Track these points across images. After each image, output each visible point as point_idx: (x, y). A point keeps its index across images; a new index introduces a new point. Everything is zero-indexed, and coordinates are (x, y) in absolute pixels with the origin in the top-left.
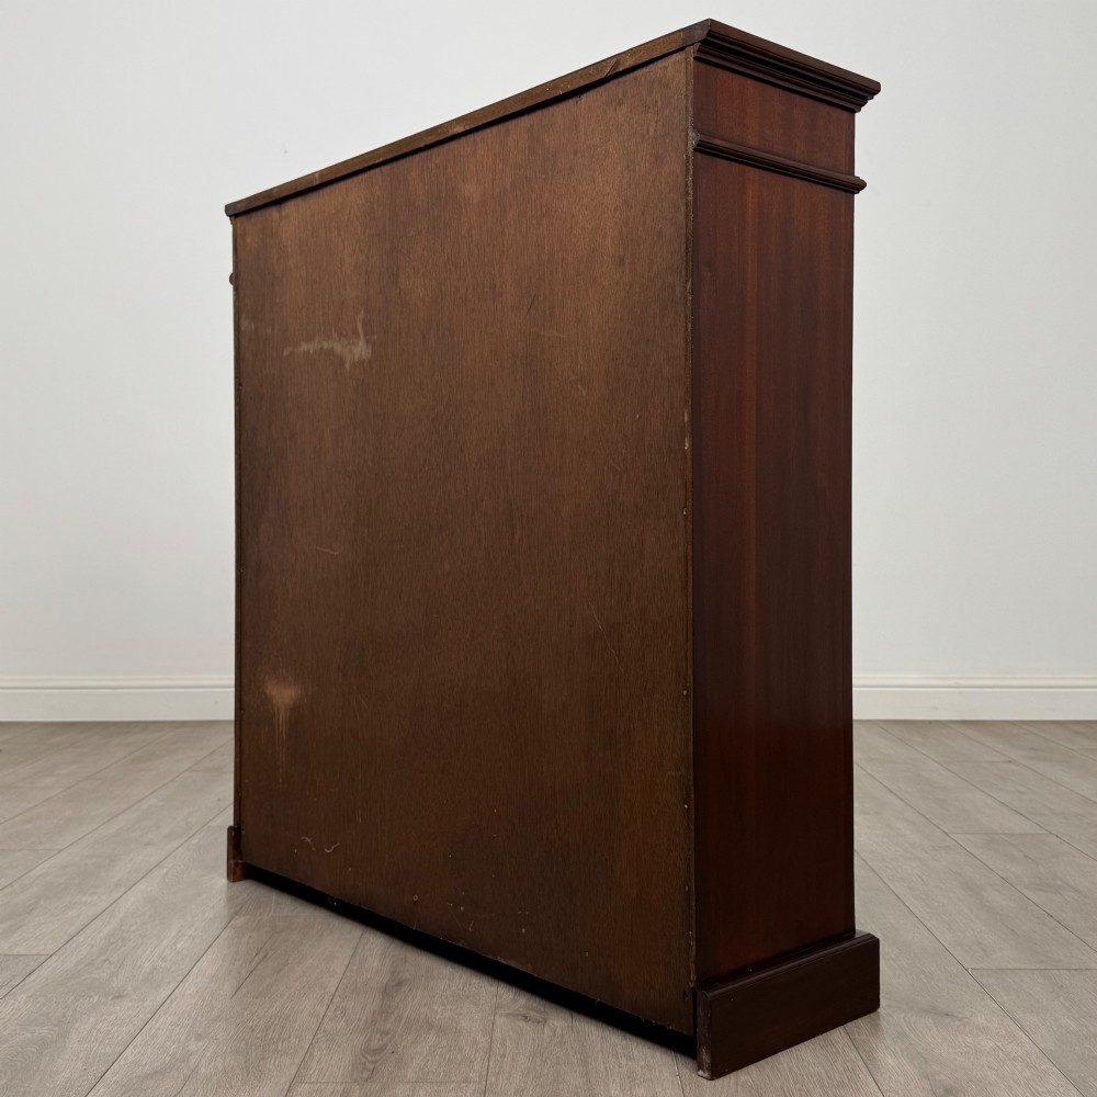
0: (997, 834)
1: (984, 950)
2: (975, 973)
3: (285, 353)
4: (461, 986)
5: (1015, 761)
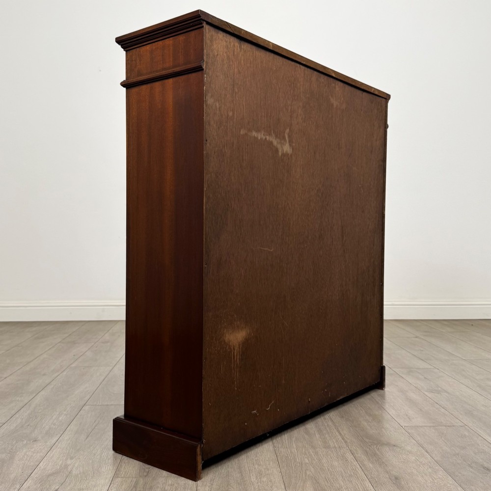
0: (412, 368)
1: (409, 418)
2: (405, 428)
5: (419, 337)
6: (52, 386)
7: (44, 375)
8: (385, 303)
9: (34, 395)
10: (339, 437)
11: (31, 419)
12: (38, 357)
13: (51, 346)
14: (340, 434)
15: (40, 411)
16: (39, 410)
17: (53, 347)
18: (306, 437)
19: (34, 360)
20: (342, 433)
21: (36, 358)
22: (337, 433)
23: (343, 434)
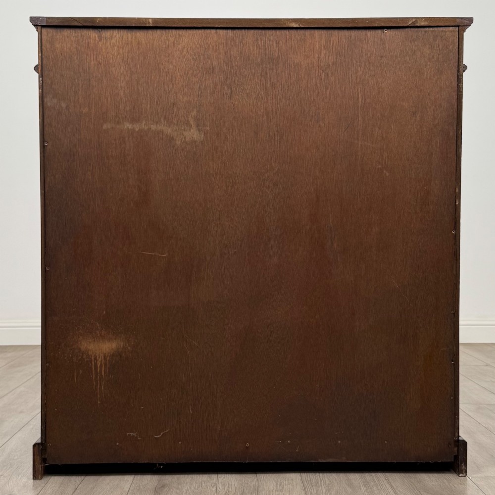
0: (481, 404)
1: (477, 467)
2: (473, 479)
3: (105, 127)
4: (196, 487)
5: (489, 365)
6: (31, 426)
7: (21, 412)
8: (461, 322)
9: (9, 437)
10: (390, 490)
11: (5, 468)
12: (13, 390)
13: (30, 377)
14: (392, 486)
15: (16, 458)
16: (14, 457)
17: (32, 377)
18: (349, 489)
19: (8, 393)
20: (393, 485)
21: (10, 392)
22: (388, 486)
23: (395, 487)
